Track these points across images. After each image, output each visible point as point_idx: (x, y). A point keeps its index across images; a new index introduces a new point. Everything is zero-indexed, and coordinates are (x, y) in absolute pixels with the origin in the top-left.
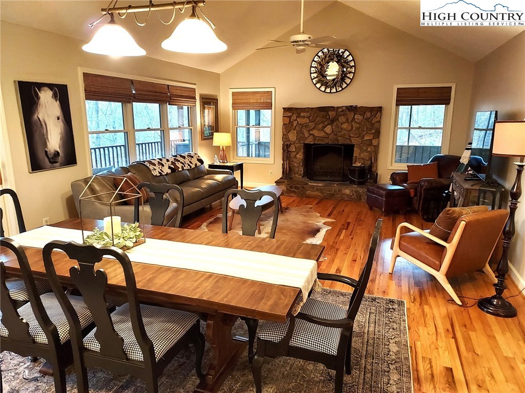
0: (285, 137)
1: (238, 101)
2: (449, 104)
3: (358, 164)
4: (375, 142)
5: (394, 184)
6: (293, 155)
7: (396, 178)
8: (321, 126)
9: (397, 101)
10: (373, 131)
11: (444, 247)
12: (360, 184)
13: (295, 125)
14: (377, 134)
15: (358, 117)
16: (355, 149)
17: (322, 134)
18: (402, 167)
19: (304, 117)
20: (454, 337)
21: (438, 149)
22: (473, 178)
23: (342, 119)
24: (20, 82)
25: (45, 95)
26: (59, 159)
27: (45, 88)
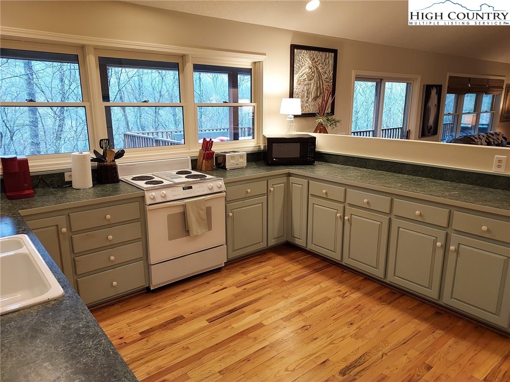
24: (427, 85)
25: (434, 92)
26: (432, 131)
27: (435, 88)
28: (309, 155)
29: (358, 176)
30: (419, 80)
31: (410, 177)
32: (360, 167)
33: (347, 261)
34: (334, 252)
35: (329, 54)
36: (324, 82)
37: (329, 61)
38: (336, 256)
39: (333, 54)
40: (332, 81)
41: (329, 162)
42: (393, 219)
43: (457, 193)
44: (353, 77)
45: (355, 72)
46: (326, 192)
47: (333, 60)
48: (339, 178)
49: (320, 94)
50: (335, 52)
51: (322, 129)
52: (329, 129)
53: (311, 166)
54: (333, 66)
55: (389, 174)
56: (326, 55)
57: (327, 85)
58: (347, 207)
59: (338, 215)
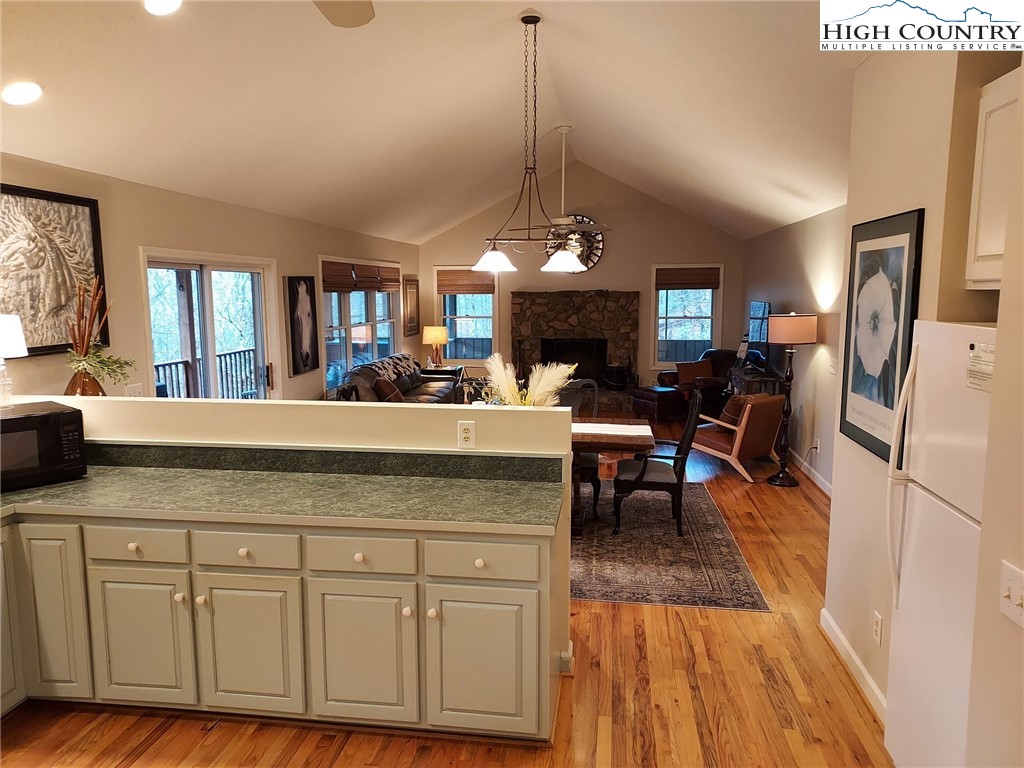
0: (515, 331)
1: (447, 283)
2: (718, 288)
3: (616, 364)
4: (632, 336)
5: (662, 386)
6: (527, 354)
7: (663, 379)
8: (563, 316)
9: (656, 284)
10: (630, 322)
11: (734, 431)
12: (620, 389)
13: (528, 315)
14: (635, 326)
15: (611, 304)
16: (609, 345)
17: (566, 327)
18: (670, 367)
19: (540, 304)
20: (750, 499)
21: (709, 343)
22: (753, 371)
23: (590, 307)
24: (289, 278)
25: (302, 289)
26: (309, 362)
27: (302, 282)
28: (69, 455)
29: (210, 494)
30: (274, 265)
31: (321, 477)
32: (205, 468)
33: (213, 700)
34: (176, 687)
35: (77, 209)
36: (73, 271)
37: (78, 225)
38: (184, 697)
39: (87, 210)
40: (93, 269)
41: (123, 465)
42: (309, 579)
43: (417, 500)
44: (142, 260)
45: (144, 251)
46: (137, 548)
47: (88, 222)
48: (167, 509)
49: (69, 299)
50: (92, 205)
51: (88, 385)
52: (106, 382)
53: (77, 484)
54: (90, 236)
55: (276, 475)
56: (70, 211)
57: (84, 280)
58: (198, 573)
59: (178, 597)
